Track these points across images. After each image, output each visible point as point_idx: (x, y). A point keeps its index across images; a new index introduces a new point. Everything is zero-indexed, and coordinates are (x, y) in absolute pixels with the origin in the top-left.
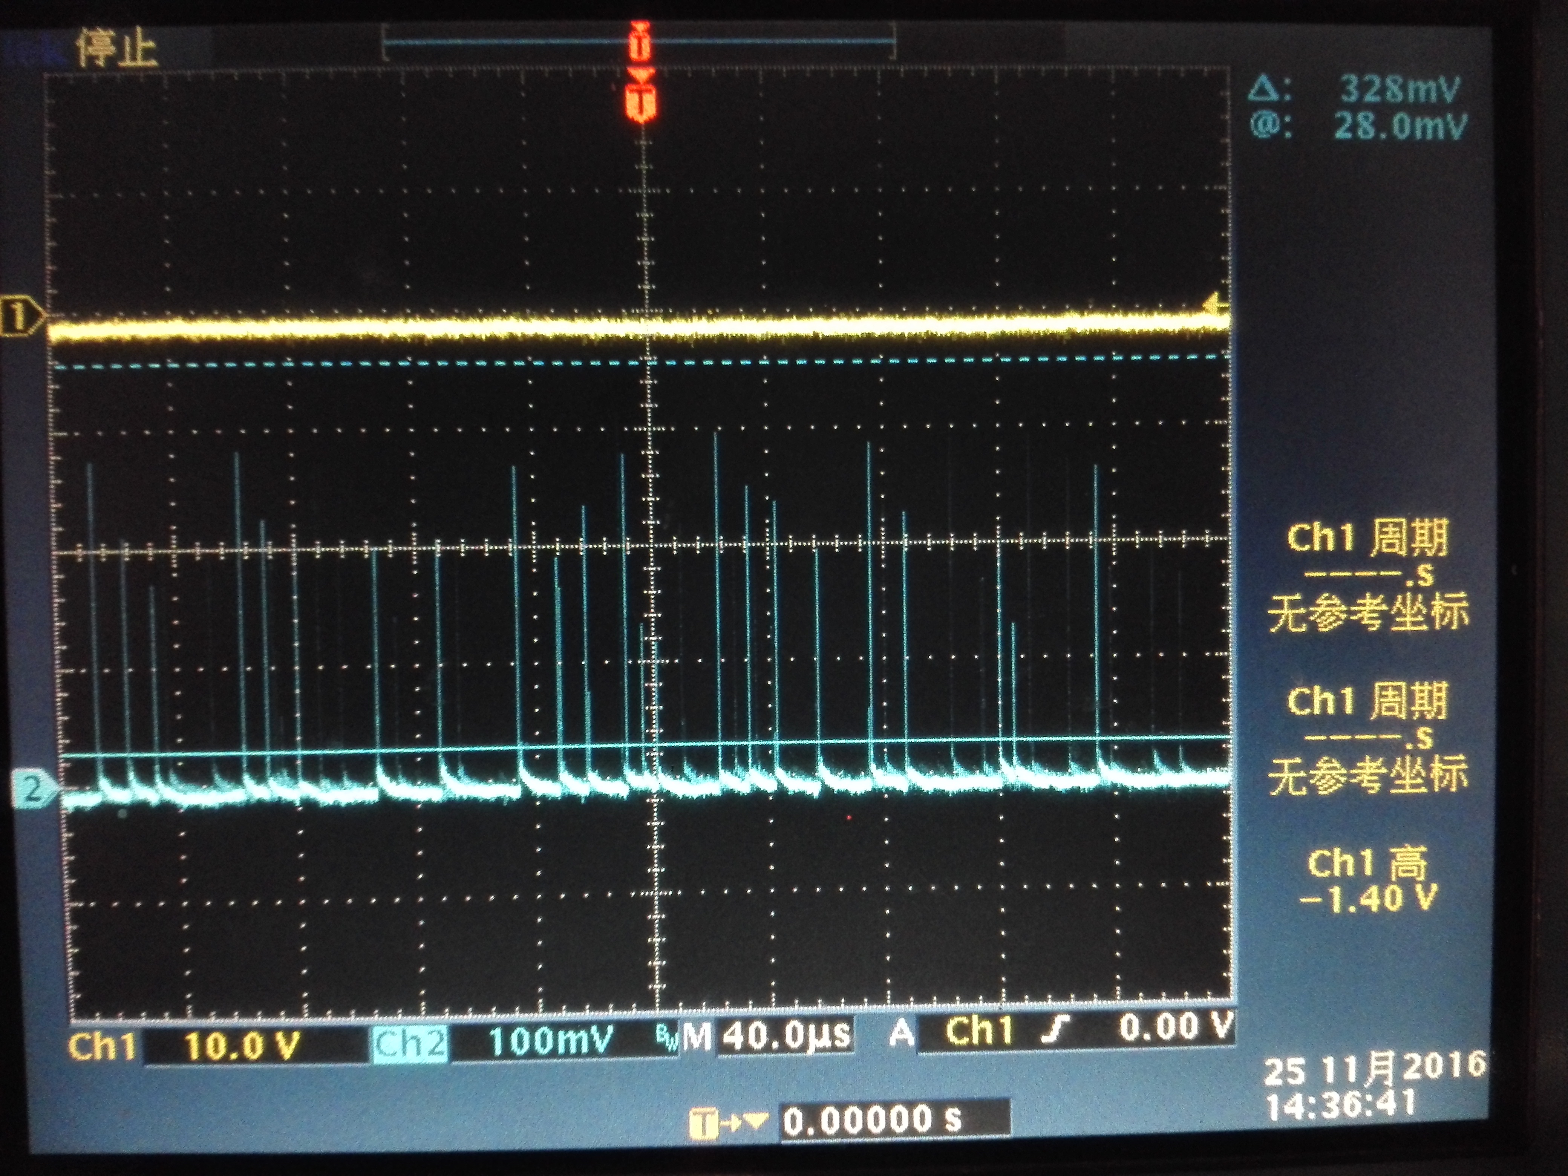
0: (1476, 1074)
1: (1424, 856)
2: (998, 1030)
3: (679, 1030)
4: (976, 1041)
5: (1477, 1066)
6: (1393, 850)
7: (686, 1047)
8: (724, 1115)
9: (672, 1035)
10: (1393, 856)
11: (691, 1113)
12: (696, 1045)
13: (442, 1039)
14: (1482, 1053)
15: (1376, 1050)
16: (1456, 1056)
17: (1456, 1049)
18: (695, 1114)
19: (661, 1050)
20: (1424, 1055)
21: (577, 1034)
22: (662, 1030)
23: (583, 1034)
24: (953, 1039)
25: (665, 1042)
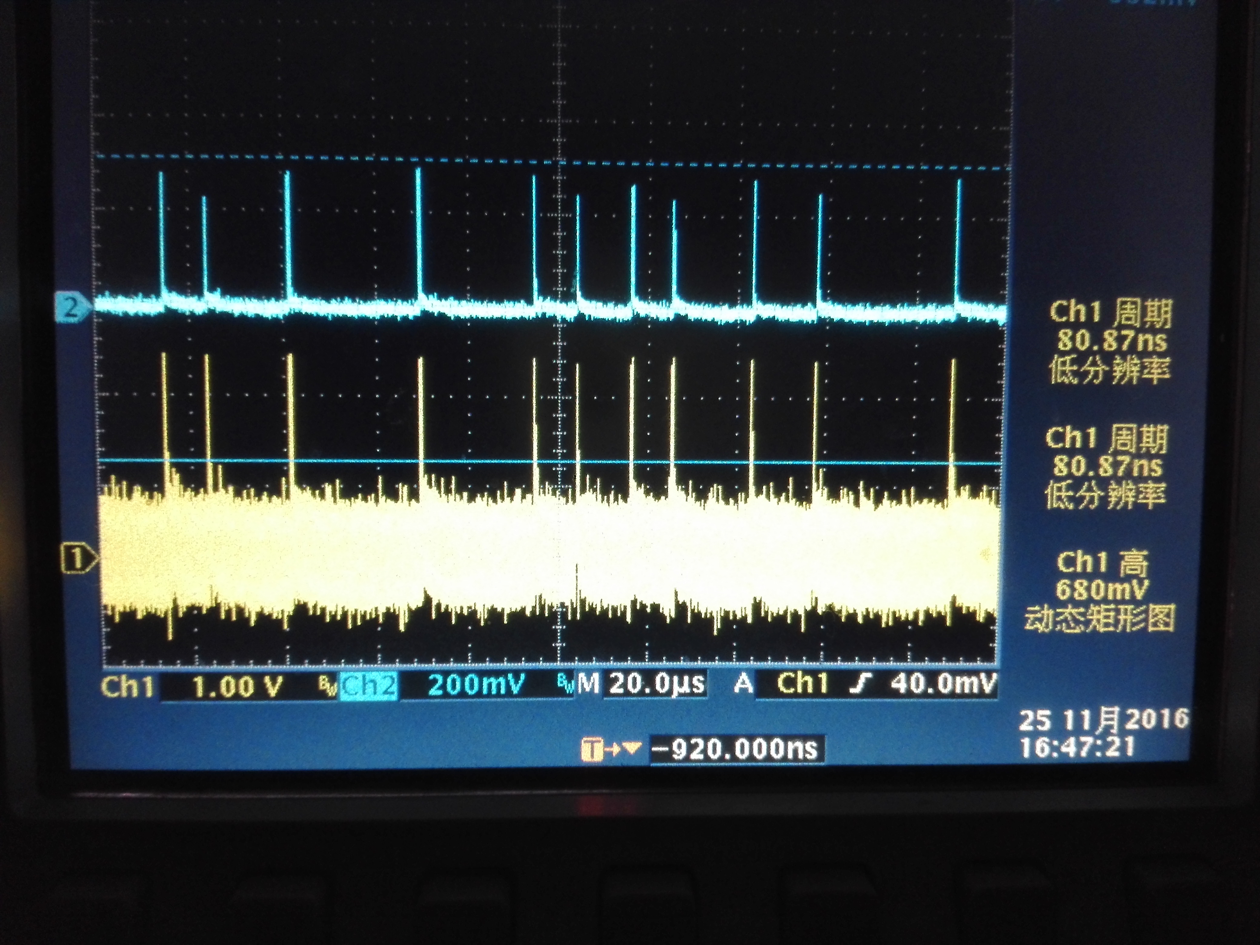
0: (1181, 726)
1: (1146, 558)
2: (817, 683)
3: (574, 678)
4: (800, 690)
5: (1182, 721)
6: (1122, 553)
7: (580, 691)
8: (608, 744)
9: (569, 681)
10: (1122, 557)
11: (583, 741)
12: (588, 689)
13: (393, 682)
14: (1186, 710)
15: (1106, 707)
16: (1166, 712)
17: (1168, 707)
18: (585, 742)
19: (561, 692)
20: (1142, 710)
21: (496, 680)
22: (562, 677)
23: (502, 680)
24: (782, 689)
25: (564, 687)
